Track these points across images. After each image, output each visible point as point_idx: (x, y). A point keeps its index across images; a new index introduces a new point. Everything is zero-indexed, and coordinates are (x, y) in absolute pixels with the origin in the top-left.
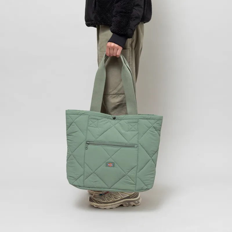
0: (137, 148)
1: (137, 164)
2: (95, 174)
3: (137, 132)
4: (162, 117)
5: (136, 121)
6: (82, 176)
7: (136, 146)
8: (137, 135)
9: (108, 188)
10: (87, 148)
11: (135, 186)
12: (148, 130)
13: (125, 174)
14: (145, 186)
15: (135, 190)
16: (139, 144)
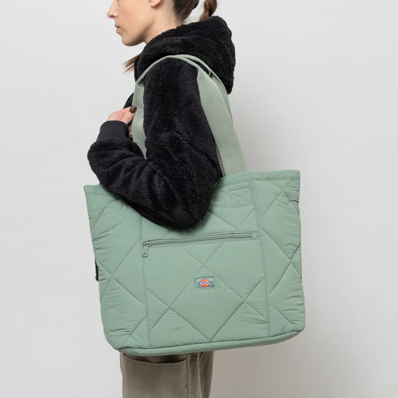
0: (258, 238)
1: (263, 274)
2: (173, 312)
3: (252, 207)
4: (298, 172)
5: (247, 184)
6: (144, 322)
7: (255, 235)
8: (253, 212)
9: (207, 341)
10: (145, 255)
11: (266, 325)
12: (276, 201)
13: (243, 301)
14: (290, 324)
15: (267, 335)
16: (262, 231)
